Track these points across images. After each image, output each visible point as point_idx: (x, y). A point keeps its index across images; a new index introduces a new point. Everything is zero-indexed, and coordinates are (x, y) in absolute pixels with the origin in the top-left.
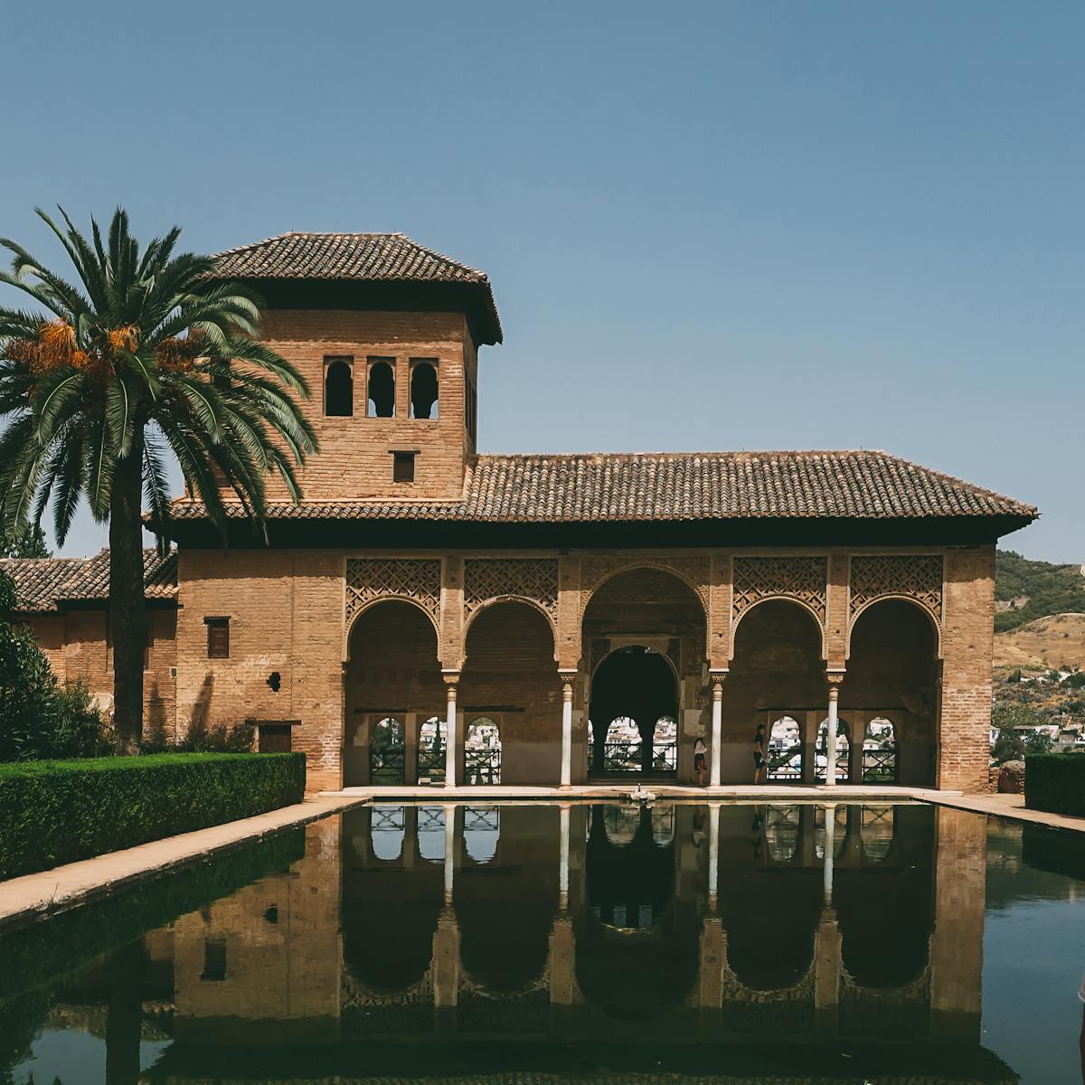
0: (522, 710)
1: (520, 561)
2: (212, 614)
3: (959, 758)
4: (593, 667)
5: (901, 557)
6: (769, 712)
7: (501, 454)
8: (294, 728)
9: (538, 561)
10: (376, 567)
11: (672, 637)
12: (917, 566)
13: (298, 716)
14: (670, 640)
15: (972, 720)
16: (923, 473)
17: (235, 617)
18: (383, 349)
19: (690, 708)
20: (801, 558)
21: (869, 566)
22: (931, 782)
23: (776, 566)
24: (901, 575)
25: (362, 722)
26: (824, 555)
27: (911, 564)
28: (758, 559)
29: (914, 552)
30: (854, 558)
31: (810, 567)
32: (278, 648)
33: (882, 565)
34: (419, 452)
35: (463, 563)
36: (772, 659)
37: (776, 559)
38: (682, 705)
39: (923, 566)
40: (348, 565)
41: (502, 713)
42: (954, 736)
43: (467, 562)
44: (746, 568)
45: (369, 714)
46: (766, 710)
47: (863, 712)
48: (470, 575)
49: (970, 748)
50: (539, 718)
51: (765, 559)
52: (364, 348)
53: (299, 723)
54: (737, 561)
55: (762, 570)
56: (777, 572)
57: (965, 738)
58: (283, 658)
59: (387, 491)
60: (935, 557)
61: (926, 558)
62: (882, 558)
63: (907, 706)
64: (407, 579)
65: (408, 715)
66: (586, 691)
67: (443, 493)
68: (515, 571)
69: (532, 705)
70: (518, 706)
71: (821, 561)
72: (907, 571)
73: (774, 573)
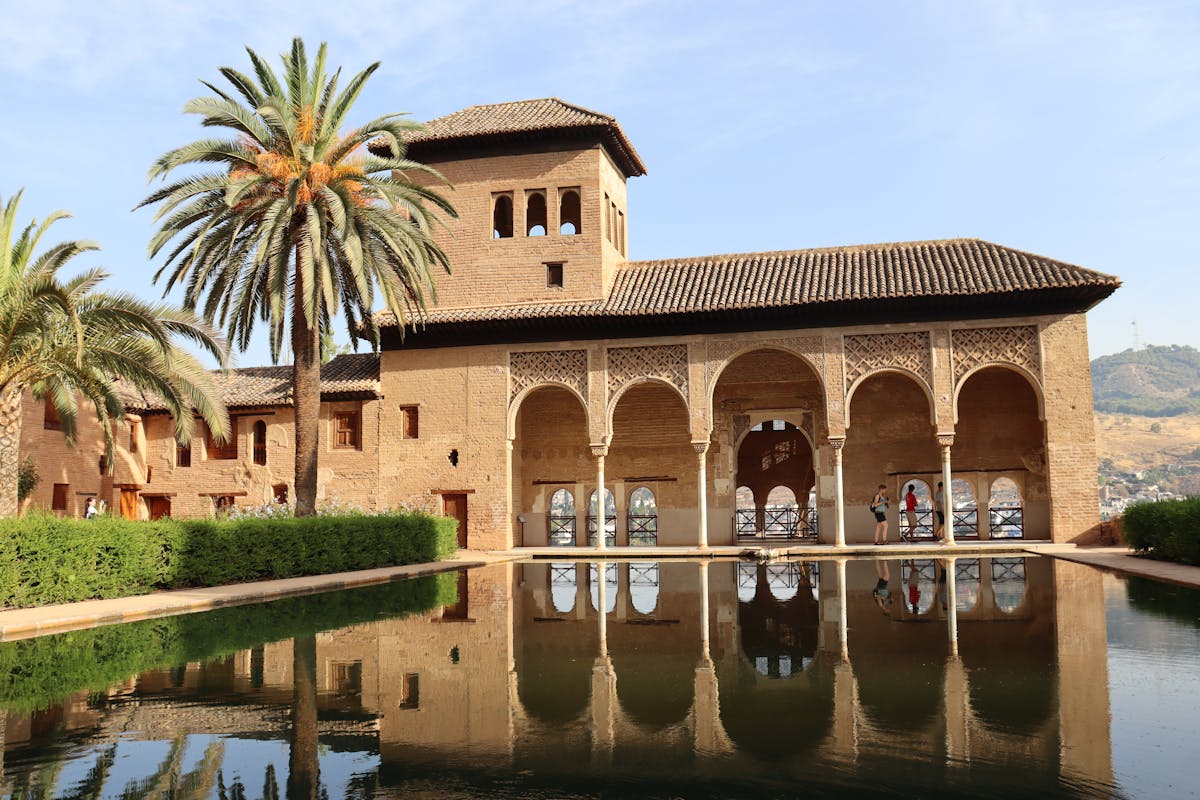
0: (675, 480)
1: (654, 348)
2: (406, 403)
3: (1070, 512)
4: (736, 440)
5: (998, 329)
6: (898, 476)
7: (641, 260)
8: (470, 497)
9: (669, 347)
10: (534, 358)
11: (805, 411)
12: (1015, 335)
13: (472, 486)
14: (804, 414)
15: (1080, 476)
16: (1014, 254)
17: (423, 404)
18: (536, 183)
19: (825, 475)
20: (906, 334)
21: (969, 338)
22: (1047, 536)
23: (883, 342)
24: (999, 345)
25: (539, 492)
26: (926, 330)
27: (1008, 334)
28: (866, 336)
29: (1010, 322)
30: (954, 331)
31: (915, 341)
32: (455, 430)
33: (981, 336)
34: (566, 262)
35: (605, 351)
36: (897, 427)
37: (882, 335)
38: (818, 472)
39: (1019, 335)
40: (512, 358)
41: (657, 482)
42: (1064, 492)
43: (609, 350)
44: (855, 345)
45: (545, 485)
46: (895, 474)
47: (985, 474)
48: (613, 362)
49: (1080, 502)
50: (690, 486)
51: (873, 335)
52: (522, 183)
53: (473, 491)
54: (847, 339)
55: (871, 345)
56: (884, 347)
57: (1074, 493)
58: (460, 438)
59: (541, 295)
60: (1030, 326)
61: (1022, 328)
62: (981, 330)
63: (1026, 466)
64: (560, 368)
65: (576, 485)
66: (731, 461)
67: (587, 293)
68: (651, 356)
69: (683, 475)
70: (671, 476)
71: (924, 335)
72: (1004, 341)
73: (881, 348)
